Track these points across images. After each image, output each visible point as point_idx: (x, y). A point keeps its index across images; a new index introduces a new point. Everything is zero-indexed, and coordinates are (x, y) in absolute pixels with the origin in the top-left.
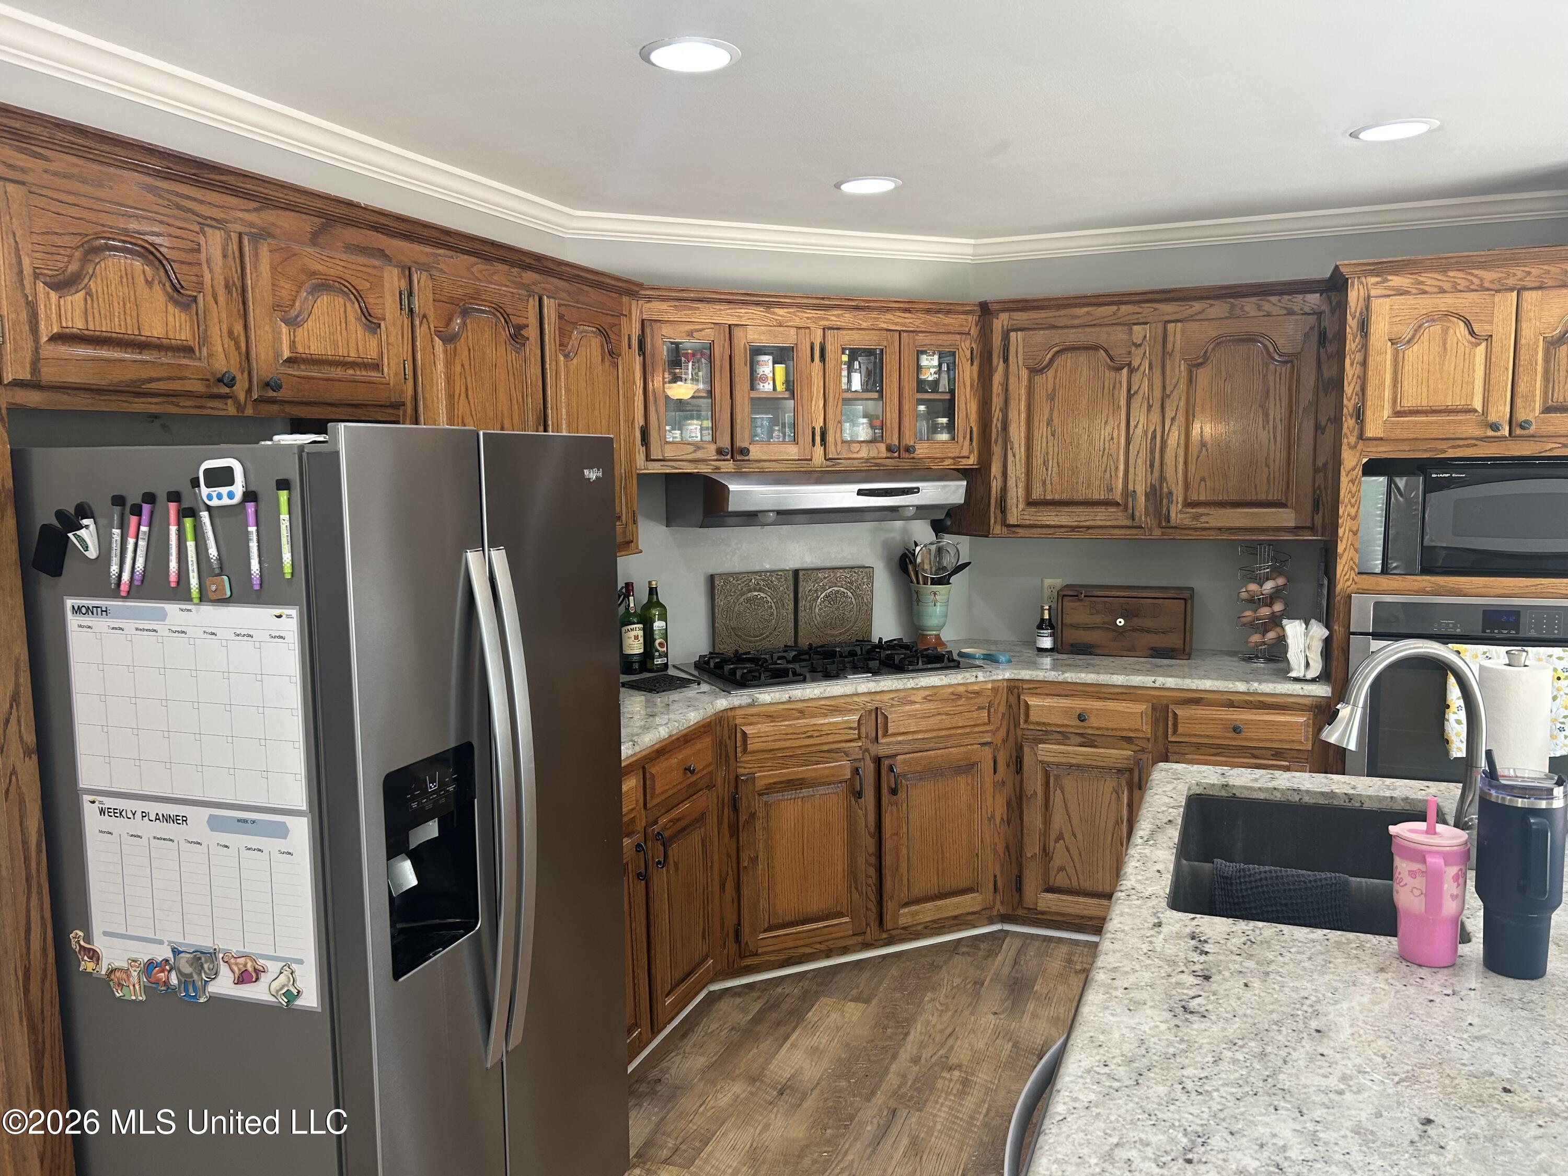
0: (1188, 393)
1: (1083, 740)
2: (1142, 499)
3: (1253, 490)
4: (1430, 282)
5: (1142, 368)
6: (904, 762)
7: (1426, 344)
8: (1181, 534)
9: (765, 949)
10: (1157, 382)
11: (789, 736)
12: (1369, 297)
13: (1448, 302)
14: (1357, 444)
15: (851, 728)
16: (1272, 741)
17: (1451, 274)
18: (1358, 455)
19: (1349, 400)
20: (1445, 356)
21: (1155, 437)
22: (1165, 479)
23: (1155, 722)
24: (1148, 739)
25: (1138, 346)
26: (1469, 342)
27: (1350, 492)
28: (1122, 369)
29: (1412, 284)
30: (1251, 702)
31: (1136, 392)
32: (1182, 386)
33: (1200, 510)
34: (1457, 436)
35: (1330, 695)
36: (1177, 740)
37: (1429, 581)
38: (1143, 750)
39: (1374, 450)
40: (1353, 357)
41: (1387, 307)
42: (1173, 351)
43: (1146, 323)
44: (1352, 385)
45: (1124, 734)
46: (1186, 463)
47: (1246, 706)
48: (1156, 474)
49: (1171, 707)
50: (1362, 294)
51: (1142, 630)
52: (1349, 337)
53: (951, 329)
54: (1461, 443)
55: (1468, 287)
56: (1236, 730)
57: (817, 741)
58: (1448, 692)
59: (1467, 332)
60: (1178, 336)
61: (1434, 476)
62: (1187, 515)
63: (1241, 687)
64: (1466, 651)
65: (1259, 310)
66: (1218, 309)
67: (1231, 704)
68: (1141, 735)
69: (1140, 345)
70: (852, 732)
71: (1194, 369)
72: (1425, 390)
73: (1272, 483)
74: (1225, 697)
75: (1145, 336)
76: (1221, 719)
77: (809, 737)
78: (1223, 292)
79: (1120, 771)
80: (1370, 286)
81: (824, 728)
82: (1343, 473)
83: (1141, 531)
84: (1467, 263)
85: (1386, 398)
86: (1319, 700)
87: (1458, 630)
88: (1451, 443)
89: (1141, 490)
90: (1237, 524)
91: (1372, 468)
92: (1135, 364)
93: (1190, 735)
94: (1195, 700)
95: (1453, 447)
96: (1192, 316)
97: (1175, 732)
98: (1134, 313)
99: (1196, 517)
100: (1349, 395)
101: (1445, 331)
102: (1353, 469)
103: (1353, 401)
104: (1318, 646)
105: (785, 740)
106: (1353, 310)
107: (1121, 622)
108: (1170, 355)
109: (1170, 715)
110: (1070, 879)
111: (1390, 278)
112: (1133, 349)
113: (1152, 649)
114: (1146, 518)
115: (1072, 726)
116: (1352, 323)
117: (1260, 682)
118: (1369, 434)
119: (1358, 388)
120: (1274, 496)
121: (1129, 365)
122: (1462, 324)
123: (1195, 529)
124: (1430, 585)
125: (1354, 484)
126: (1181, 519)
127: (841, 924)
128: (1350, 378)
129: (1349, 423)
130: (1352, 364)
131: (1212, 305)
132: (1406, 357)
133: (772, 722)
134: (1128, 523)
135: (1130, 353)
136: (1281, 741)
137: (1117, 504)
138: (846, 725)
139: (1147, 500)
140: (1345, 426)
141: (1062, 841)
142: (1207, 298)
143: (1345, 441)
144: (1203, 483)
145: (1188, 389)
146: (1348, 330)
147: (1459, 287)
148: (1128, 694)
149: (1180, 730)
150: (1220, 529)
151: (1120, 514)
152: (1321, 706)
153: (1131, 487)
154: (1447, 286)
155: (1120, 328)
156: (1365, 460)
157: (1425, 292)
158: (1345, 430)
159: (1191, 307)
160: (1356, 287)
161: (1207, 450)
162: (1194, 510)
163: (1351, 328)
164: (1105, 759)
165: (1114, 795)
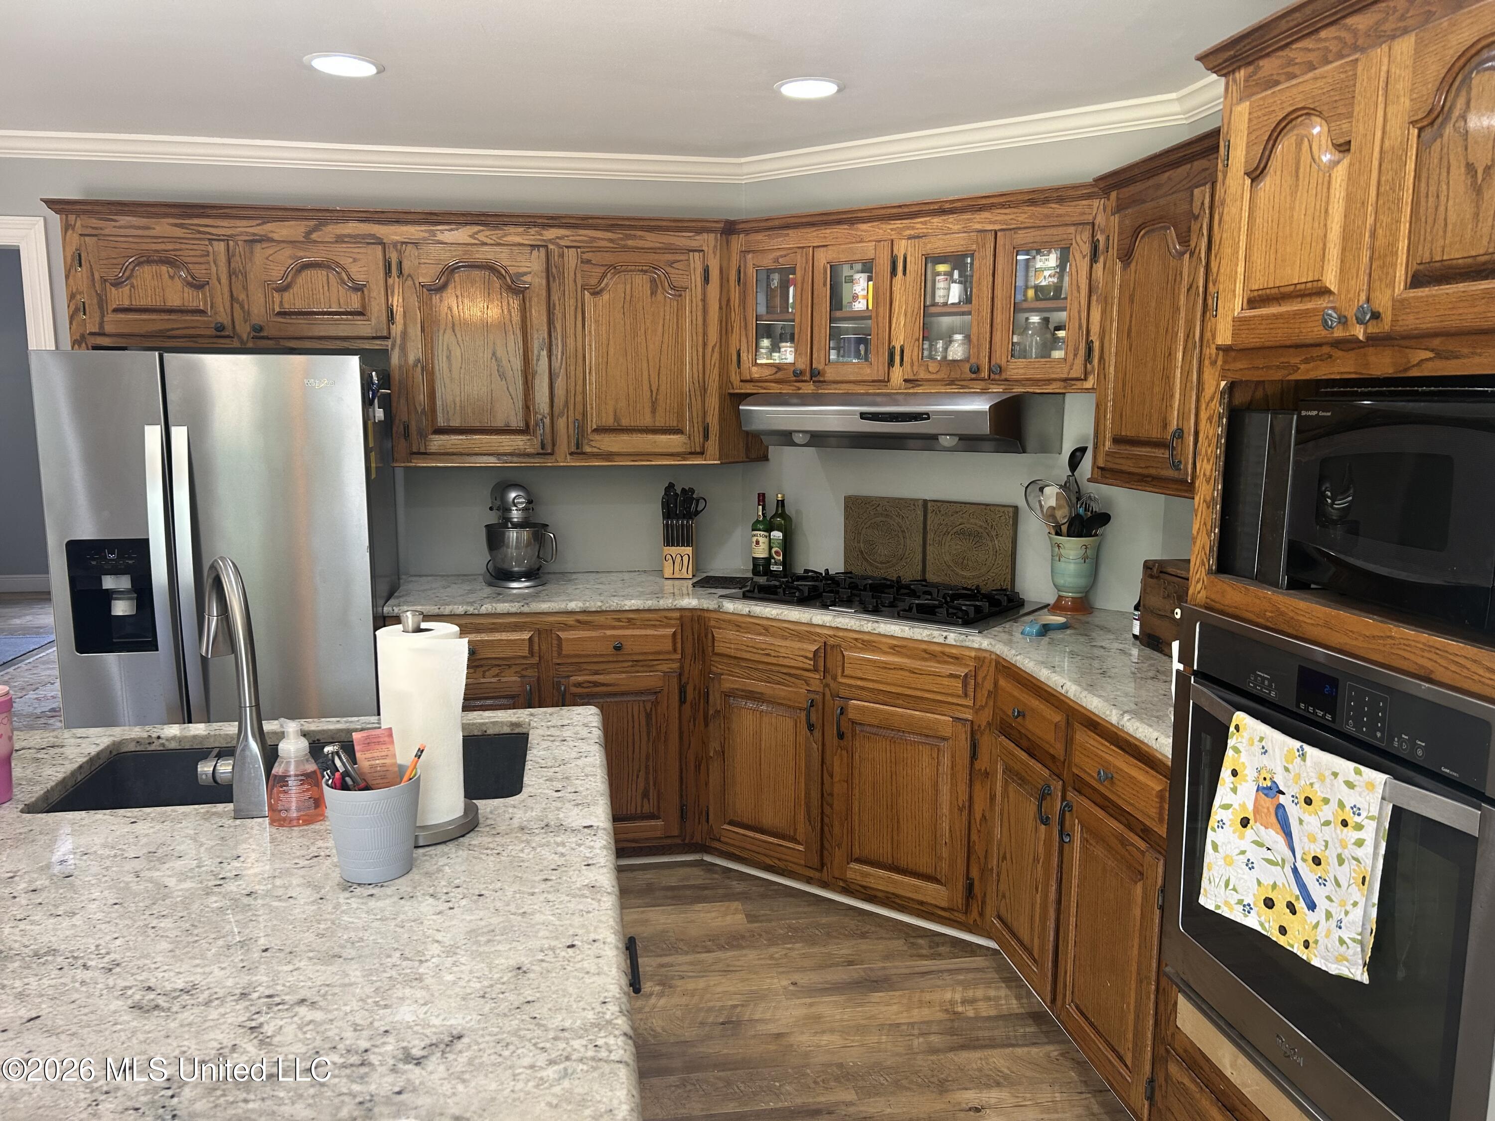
4: (1300, 58)
5: (1197, 251)
6: (857, 708)
7: (1279, 173)
9: (727, 840)
11: (750, 649)
14: (1217, 357)
15: (806, 657)
16: (1134, 807)
17: (1324, 34)
18: (1217, 374)
20: (1296, 193)
27: (1207, 437)
29: (1282, 67)
39: (1231, 366)
41: (1246, 117)
53: (1068, 219)
57: (774, 660)
61: (1303, 413)
70: (808, 662)
72: (1272, 258)
76: (1101, 758)
77: (767, 655)
80: (1242, 85)
81: (782, 650)
85: (1240, 276)
87: (1273, 694)
88: (1304, 353)
92: (1192, 245)
95: (1307, 360)
102: (1212, 399)
105: (746, 651)
111: (1262, 63)
127: (794, 849)
130: (1220, 224)
133: (738, 631)
135: (1189, 229)
136: (1141, 811)
138: (802, 653)
147: (1330, 57)
154: (1318, 58)
155: (1185, 195)
156: (1223, 384)
157: (1291, 79)
160: (1230, 89)
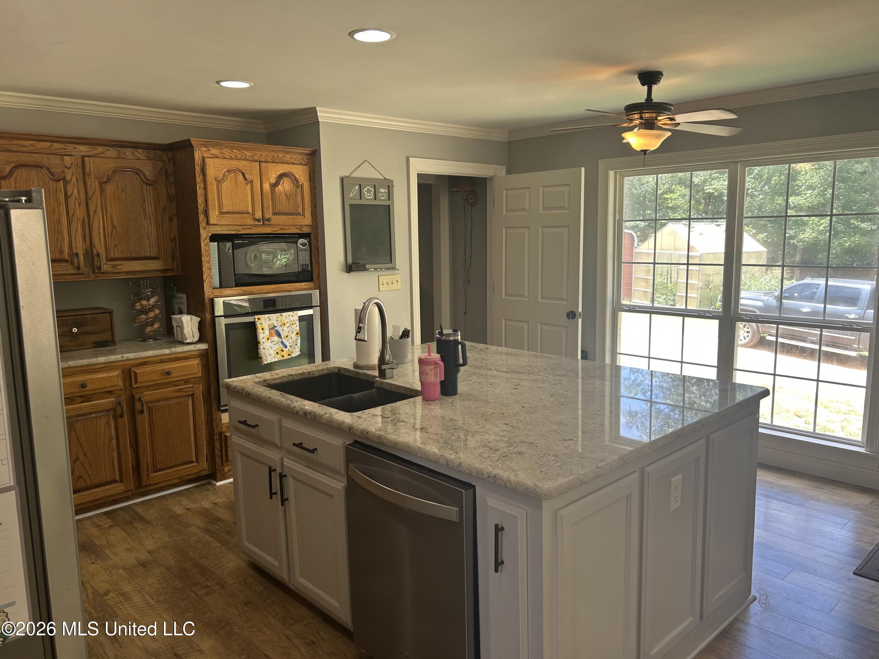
0: (101, 198)
1: (84, 399)
2: (82, 257)
3: (143, 251)
4: (226, 153)
5: (72, 182)
7: (229, 181)
8: (106, 277)
10: (82, 190)
12: (203, 158)
13: (235, 164)
14: (206, 227)
16: (184, 376)
17: (234, 151)
18: (207, 232)
19: (201, 205)
20: (237, 188)
21: (85, 222)
22: (94, 246)
23: (124, 379)
24: (121, 390)
25: (69, 168)
26: (245, 182)
27: (206, 250)
28: (59, 181)
29: (220, 153)
30: (171, 358)
31: (71, 195)
32: (98, 194)
33: (116, 263)
34: (245, 224)
35: (208, 348)
36: (137, 386)
37: (241, 290)
38: (119, 396)
39: (213, 230)
40: (200, 185)
41: (212, 163)
42: (90, 173)
43: (72, 156)
44: (201, 198)
45: (107, 390)
46: (105, 237)
47: (169, 361)
48: (88, 242)
49: (132, 369)
50: (200, 155)
51: (87, 333)
52: (197, 175)
54: (246, 227)
55: (241, 158)
56: (168, 373)
58: (258, 337)
59: (243, 178)
60: (92, 165)
61: (236, 242)
62: (109, 266)
63: (167, 351)
64: (262, 317)
65: (134, 156)
66: (111, 153)
67: (162, 361)
68: (117, 388)
69: (70, 168)
71: (103, 185)
72: (231, 203)
73: (151, 246)
74: (159, 358)
75: (72, 163)
76: (159, 370)
78: (114, 143)
79: (108, 411)
80: (203, 152)
82: (202, 241)
83: (83, 276)
84: (241, 147)
85: (216, 205)
86: (201, 351)
87: (255, 310)
88: (242, 227)
89: (81, 252)
90: (137, 269)
91: (214, 238)
92: (68, 178)
93: (144, 382)
94: (144, 363)
95: (243, 229)
96: (97, 154)
97: (136, 382)
98: (62, 149)
99: (115, 266)
100: (200, 203)
101: (236, 176)
102: (206, 239)
103: (202, 206)
104: (196, 326)
106: (197, 162)
107: (75, 330)
108: (89, 175)
109: (132, 373)
110: (85, 481)
111: (211, 149)
112: (66, 170)
113: (94, 343)
114: (85, 268)
115: (77, 392)
116: (198, 169)
117: (175, 347)
118: (212, 222)
119: (203, 200)
120: (153, 254)
121: (64, 179)
122: (241, 174)
123: (114, 273)
124: (242, 291)
125: (207, 246)
126: (107, 268)
128: (200, 195)
129: (202, 217)
130: (200, 188)
131: (108, 150)
132: (222, 187)
134: (76, 271)
135: (64, 172)
136: (188, 375)
137: (67, 261)
139: (84, 257)
140: (200, 218)
141: (78, 462)
142: (106, 146)
143: (201, 225)
144: (116, 248)
145: (101, 195)
146: (196, 172)
147: (238, 158)
148: (107, 367)
149: (139, 380)
150: (127, 272)
151: (70, 267)
152: (203, 354)
153: (74, 251)
154: (233, 156)
155: (56, 156)
156: (210, 235)
157: (225, 158)
158: (200, 220)
159: (96, 149)
160: (197, 151)
161: (116, 230)
162: (112, 263)
163: (197, 171)
164: (99, 407)
165: (107, 425)
